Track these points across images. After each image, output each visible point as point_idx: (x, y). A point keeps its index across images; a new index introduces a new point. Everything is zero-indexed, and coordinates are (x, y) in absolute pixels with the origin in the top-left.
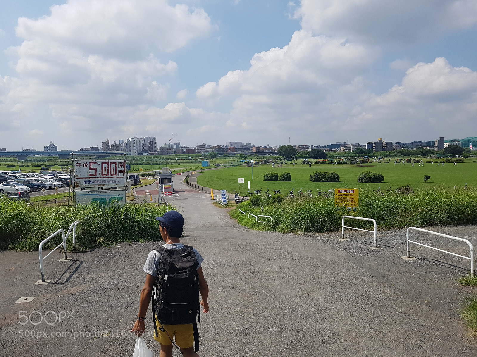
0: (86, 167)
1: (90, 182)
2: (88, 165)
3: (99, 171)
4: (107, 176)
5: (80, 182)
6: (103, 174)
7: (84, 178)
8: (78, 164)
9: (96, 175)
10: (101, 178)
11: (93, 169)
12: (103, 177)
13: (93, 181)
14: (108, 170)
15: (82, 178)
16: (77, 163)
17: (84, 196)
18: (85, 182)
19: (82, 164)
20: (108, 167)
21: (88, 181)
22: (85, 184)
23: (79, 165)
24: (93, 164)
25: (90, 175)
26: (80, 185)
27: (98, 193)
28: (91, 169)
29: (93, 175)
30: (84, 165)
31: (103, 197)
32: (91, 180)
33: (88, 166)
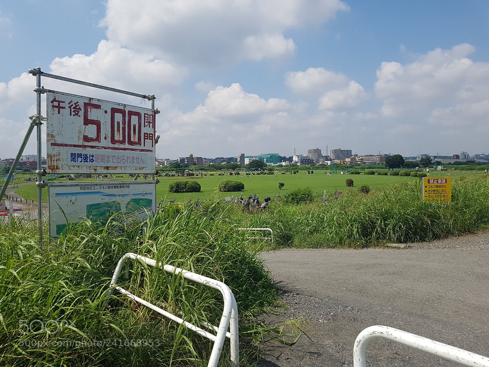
0: (77, 114)
1: (86, 158)
2: (80, 109)
3: (106, 129)
4: (122, 146)
5: (61, 157)
6: (113, 141)
7: (71, 146)
8: (56, 104)
9: (98, 139)
10: (109, 148)
11: (93, 122)
12: (112, 146)
13: (93, 156)
14: (124, 129)
15: (66, 145)
16: (54, 100)
17: (70, 198)
18: (74, 157)
19: (66, 105)
20: (124, 123)
21: (80, 155)
22: (73, 163)
23: (59, 107)
24: (94, 110)
25: (86, 139)
26: (60, 166)
27: (102, 190)
28: (87, 122)
29: (91, 140)
30: (73, 110)
31: (113, 199)
32: (88, 151)
33: (82, 113)
